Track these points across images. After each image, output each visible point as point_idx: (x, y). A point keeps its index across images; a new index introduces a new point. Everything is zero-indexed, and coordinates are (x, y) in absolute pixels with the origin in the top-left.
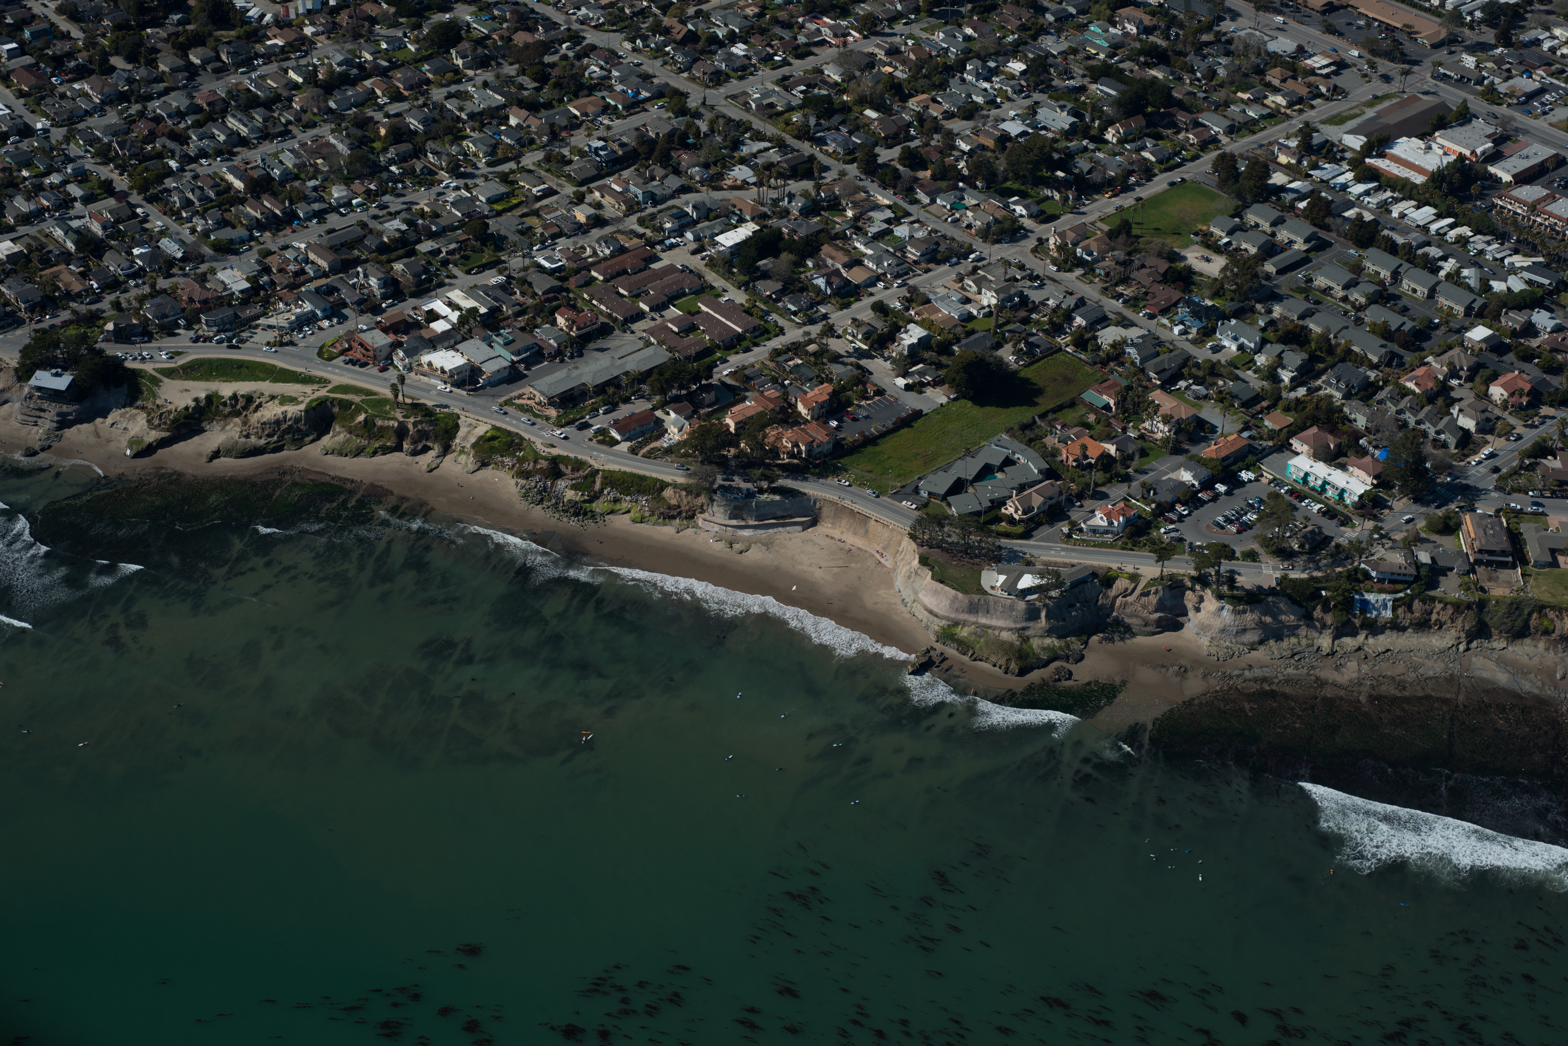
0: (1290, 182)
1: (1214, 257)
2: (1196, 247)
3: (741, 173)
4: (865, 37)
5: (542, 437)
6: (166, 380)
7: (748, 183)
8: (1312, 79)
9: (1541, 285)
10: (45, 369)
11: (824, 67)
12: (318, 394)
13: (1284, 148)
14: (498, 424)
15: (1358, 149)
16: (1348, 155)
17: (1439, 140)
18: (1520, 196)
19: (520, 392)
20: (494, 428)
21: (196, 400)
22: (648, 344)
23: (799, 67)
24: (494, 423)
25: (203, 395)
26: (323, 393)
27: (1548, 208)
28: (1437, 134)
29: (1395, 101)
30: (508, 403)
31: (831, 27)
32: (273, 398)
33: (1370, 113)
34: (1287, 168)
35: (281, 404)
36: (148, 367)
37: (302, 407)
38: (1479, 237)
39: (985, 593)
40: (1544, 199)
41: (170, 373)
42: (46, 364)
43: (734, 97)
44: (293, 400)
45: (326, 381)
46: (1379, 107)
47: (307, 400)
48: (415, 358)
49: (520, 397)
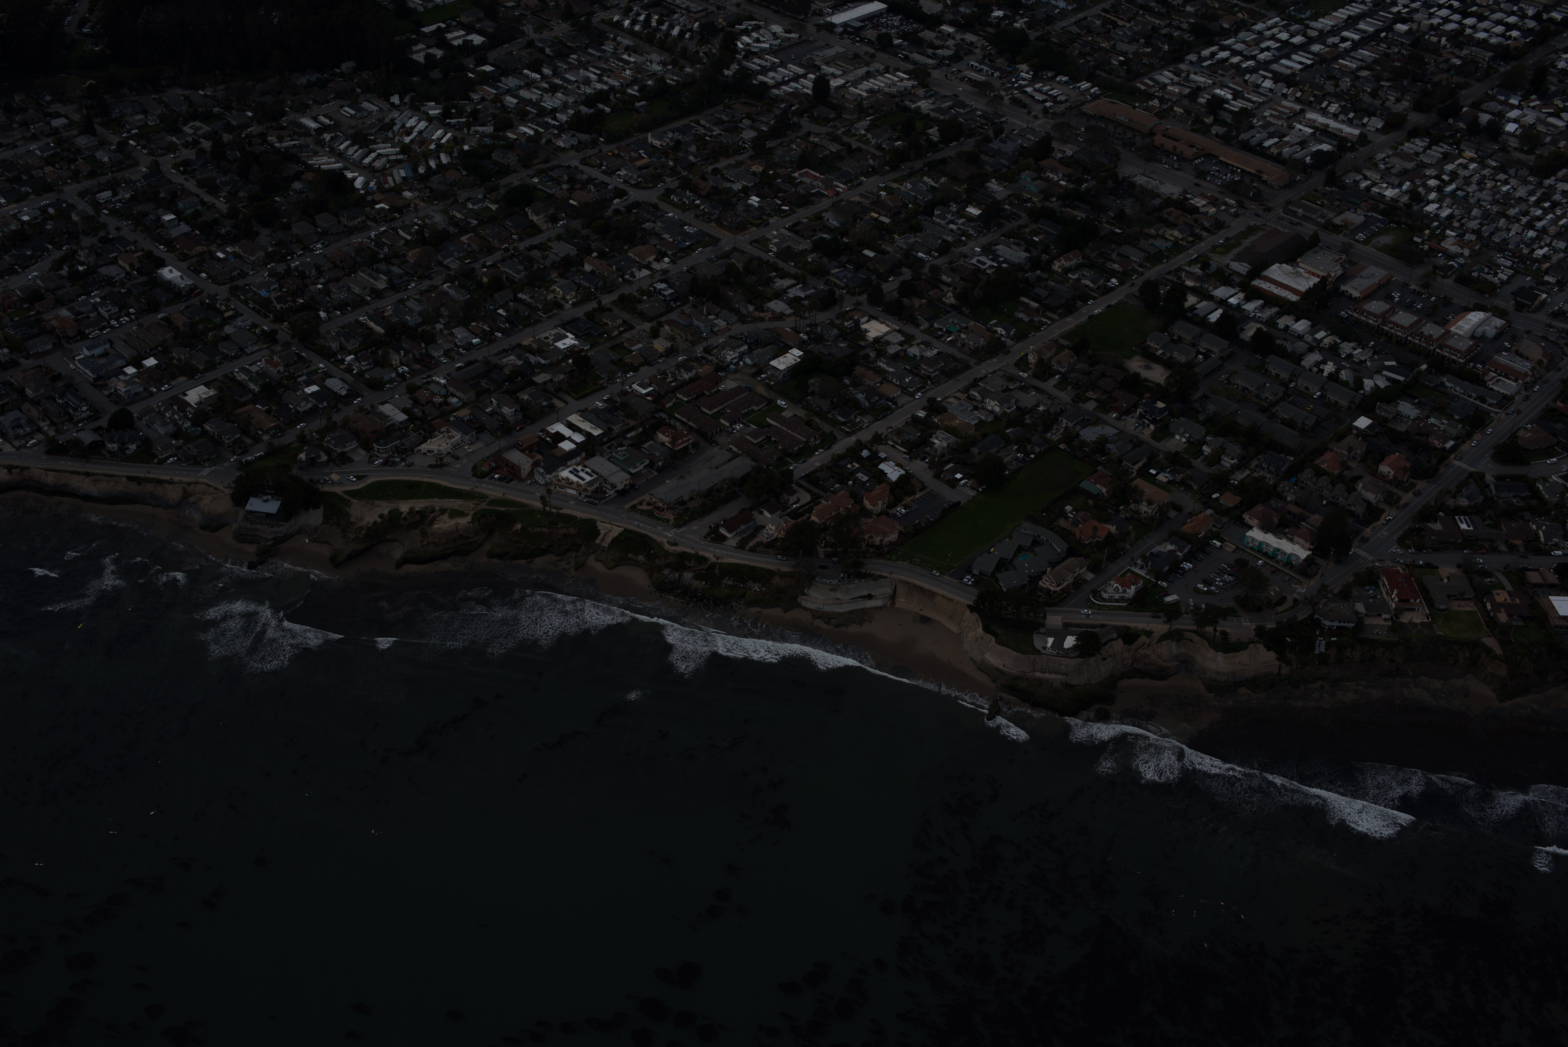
0: (1199, 302)
1: (1154, 365)
2: (1138, 358)
3: (778, 306)
4: (849, 189)
5: (666, 537)
6: (354, 501)
7: (784, 315)
8: (1196, 216)
9: (1398, 381)
10: (256, 496)
11: (824, 214)
12: (480, 507)
13: (1190, 275)
14: (630, 527)
15: (1245, 273)
16: (1237, 279)
17: (1301, 265)
18: (1370, 310)
19: (641, 499)
20: (626, 530)
21: (381, 516)
22: (736, 456)
23: (804, 215)
24: (626, 526)
25: (386, 512)
26: (484, 506)
27: (1393, 319)
28: (1299, 260)
29: (1261, 233)
30: (633, 508)
31: (822, 181)
32: (443, 511)
33: (1246, 243)
34: (1194, 291)
35: (451, 517)
36: (339, 490)
37: (469, 518)
38: (1345, 343)
39: (1038, 652)
40: (1388, 311)
41: (354, 494)
42: (258, 492)
43: (756, 241)
44: (461, 514)
45: (483, 497)
46: (1252, 239)
47: (472, 513)
48: (554, 474)
49: (641, 503)
